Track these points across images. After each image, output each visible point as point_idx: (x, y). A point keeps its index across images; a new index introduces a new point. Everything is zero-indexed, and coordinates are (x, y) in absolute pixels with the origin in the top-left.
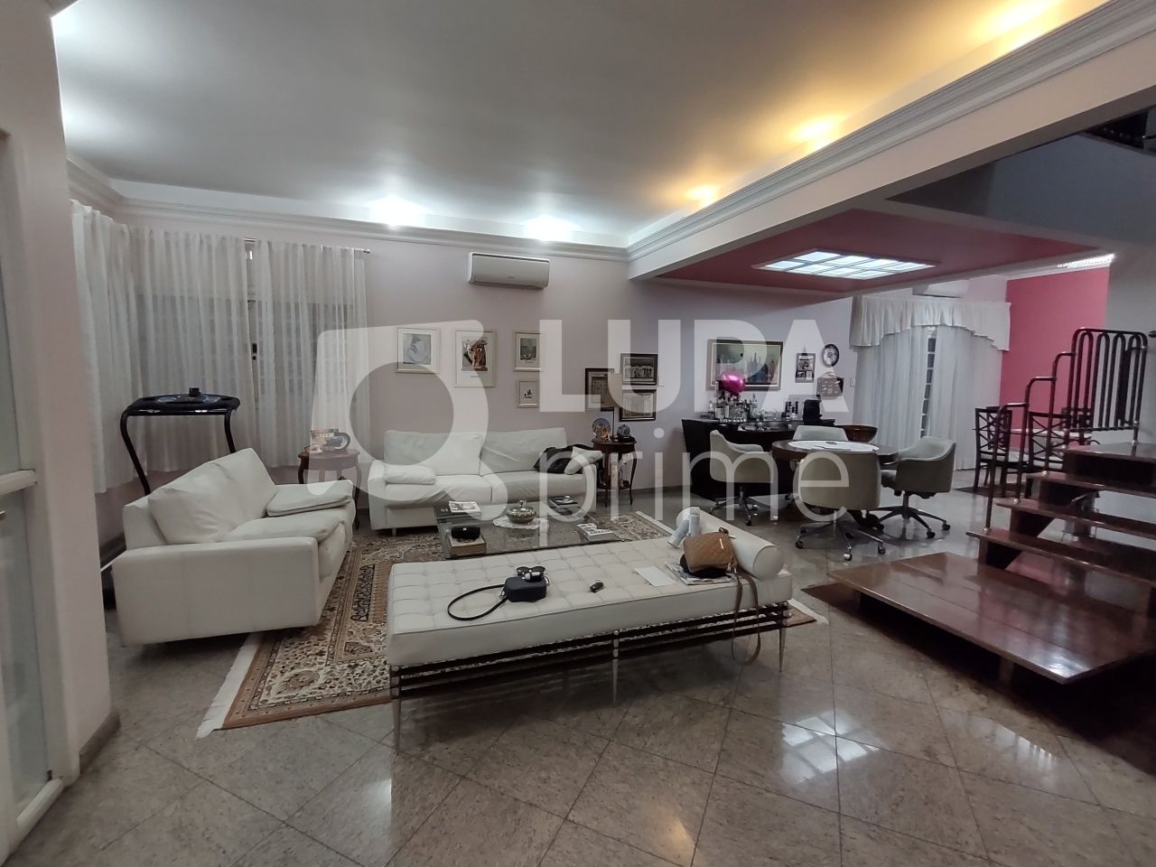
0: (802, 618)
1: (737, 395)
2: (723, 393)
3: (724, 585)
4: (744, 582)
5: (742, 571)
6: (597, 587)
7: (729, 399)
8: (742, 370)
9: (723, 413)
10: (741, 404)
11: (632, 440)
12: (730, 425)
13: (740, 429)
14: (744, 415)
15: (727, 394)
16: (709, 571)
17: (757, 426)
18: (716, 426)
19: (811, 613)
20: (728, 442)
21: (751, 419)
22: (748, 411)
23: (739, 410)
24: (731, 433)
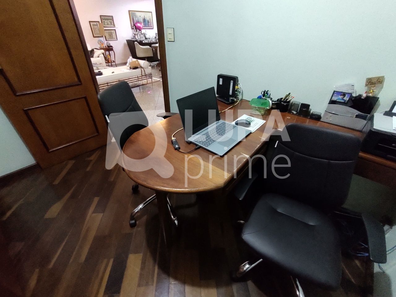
0: (158, 81)
1: (141, 31)
2: (137, 30)
3: (138, 70)
4: (142, 69)
5: (141, 67)
6: (113, 73)
7: (139, 32)
8: (141, 22)
9: (138, 37)
10: (143, 34)
11: (112, 47)
12: (140, 41)
13: (143, 42)
14: (144, 37)
15: (138, 30)
16: (135, 68)
17: (148, 41)
18: (136, 41)
19: (160, 80)
20: (140, 46)
21: (146, 39)
22: (145, 36)
23: (142, 36)
24: (141, 43)
